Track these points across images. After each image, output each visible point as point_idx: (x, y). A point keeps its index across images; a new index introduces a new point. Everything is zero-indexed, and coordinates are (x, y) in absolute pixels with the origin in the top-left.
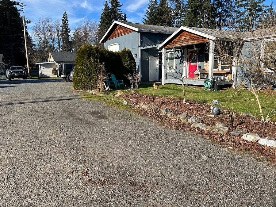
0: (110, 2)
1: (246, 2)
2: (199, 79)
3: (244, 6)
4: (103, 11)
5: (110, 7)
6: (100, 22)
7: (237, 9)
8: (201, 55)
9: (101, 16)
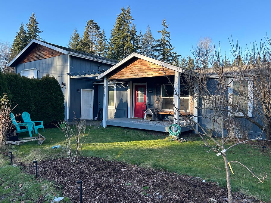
0: (27, 26)
1: (160, 48)
2: (151, 121)
3: (158, 50)
4: (17, 34)
5: (27, 32)
6: (13, 46)
7: (153, 53)
8: (150, 91)
9: (15, 39)
